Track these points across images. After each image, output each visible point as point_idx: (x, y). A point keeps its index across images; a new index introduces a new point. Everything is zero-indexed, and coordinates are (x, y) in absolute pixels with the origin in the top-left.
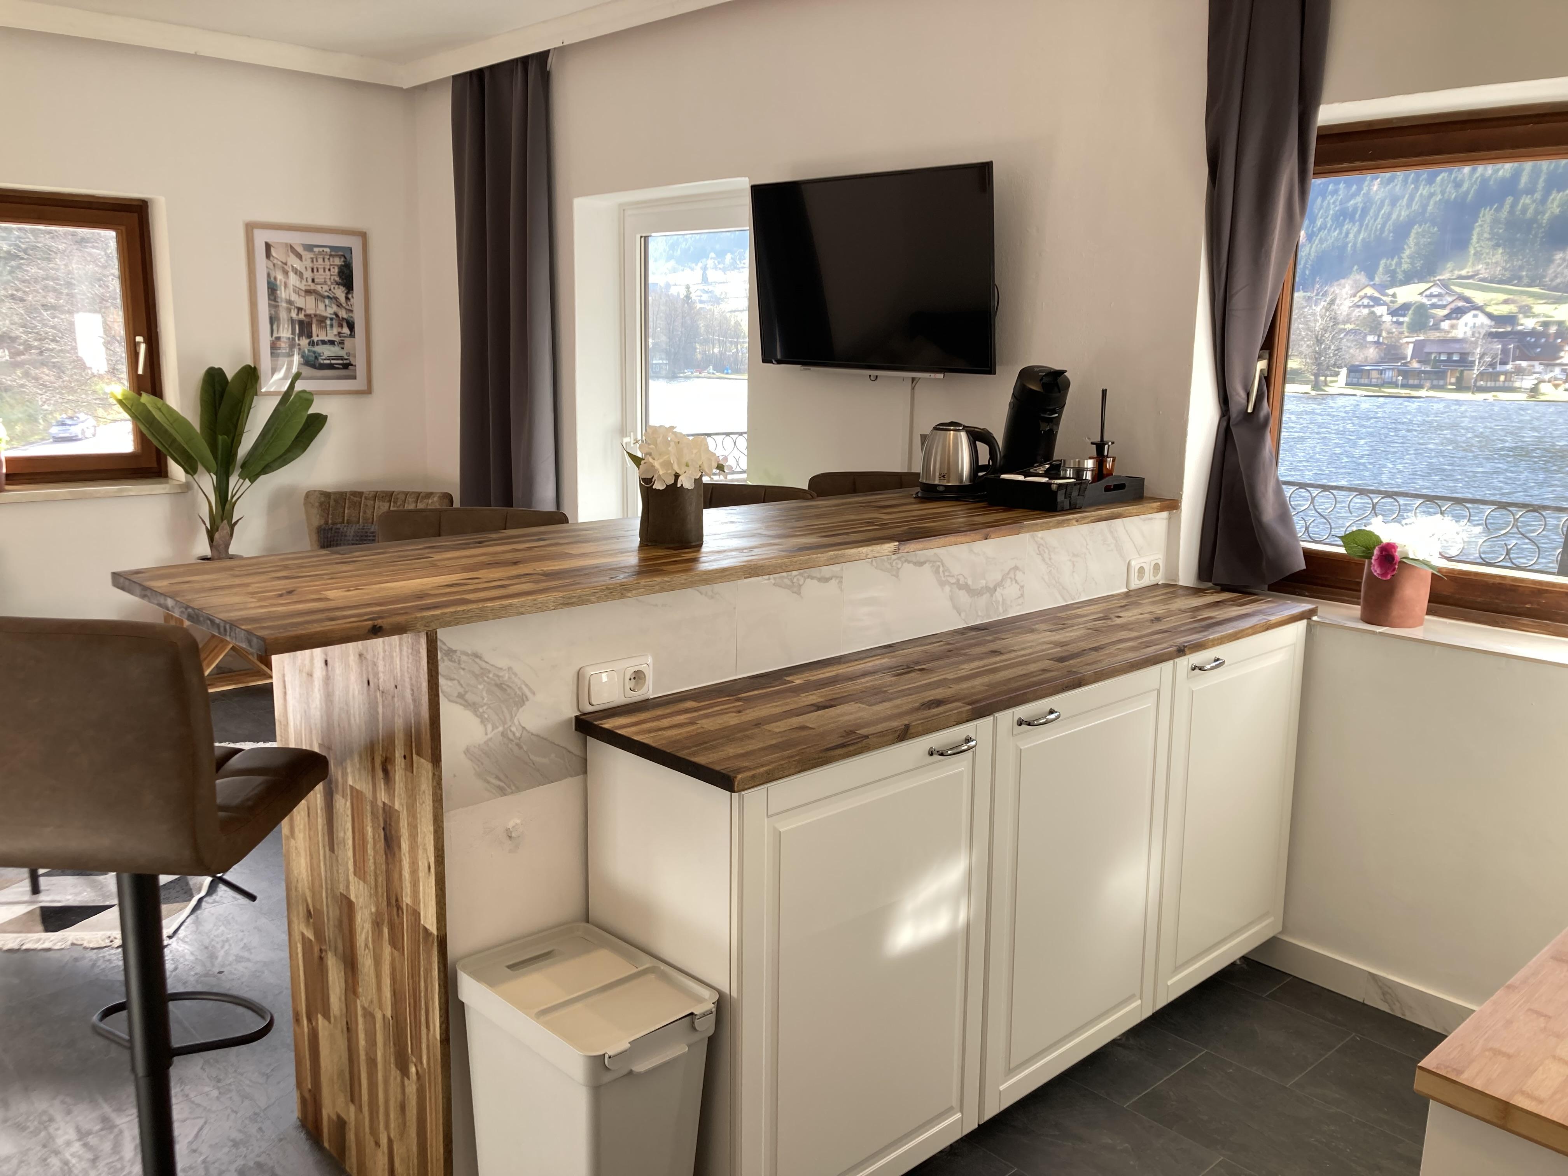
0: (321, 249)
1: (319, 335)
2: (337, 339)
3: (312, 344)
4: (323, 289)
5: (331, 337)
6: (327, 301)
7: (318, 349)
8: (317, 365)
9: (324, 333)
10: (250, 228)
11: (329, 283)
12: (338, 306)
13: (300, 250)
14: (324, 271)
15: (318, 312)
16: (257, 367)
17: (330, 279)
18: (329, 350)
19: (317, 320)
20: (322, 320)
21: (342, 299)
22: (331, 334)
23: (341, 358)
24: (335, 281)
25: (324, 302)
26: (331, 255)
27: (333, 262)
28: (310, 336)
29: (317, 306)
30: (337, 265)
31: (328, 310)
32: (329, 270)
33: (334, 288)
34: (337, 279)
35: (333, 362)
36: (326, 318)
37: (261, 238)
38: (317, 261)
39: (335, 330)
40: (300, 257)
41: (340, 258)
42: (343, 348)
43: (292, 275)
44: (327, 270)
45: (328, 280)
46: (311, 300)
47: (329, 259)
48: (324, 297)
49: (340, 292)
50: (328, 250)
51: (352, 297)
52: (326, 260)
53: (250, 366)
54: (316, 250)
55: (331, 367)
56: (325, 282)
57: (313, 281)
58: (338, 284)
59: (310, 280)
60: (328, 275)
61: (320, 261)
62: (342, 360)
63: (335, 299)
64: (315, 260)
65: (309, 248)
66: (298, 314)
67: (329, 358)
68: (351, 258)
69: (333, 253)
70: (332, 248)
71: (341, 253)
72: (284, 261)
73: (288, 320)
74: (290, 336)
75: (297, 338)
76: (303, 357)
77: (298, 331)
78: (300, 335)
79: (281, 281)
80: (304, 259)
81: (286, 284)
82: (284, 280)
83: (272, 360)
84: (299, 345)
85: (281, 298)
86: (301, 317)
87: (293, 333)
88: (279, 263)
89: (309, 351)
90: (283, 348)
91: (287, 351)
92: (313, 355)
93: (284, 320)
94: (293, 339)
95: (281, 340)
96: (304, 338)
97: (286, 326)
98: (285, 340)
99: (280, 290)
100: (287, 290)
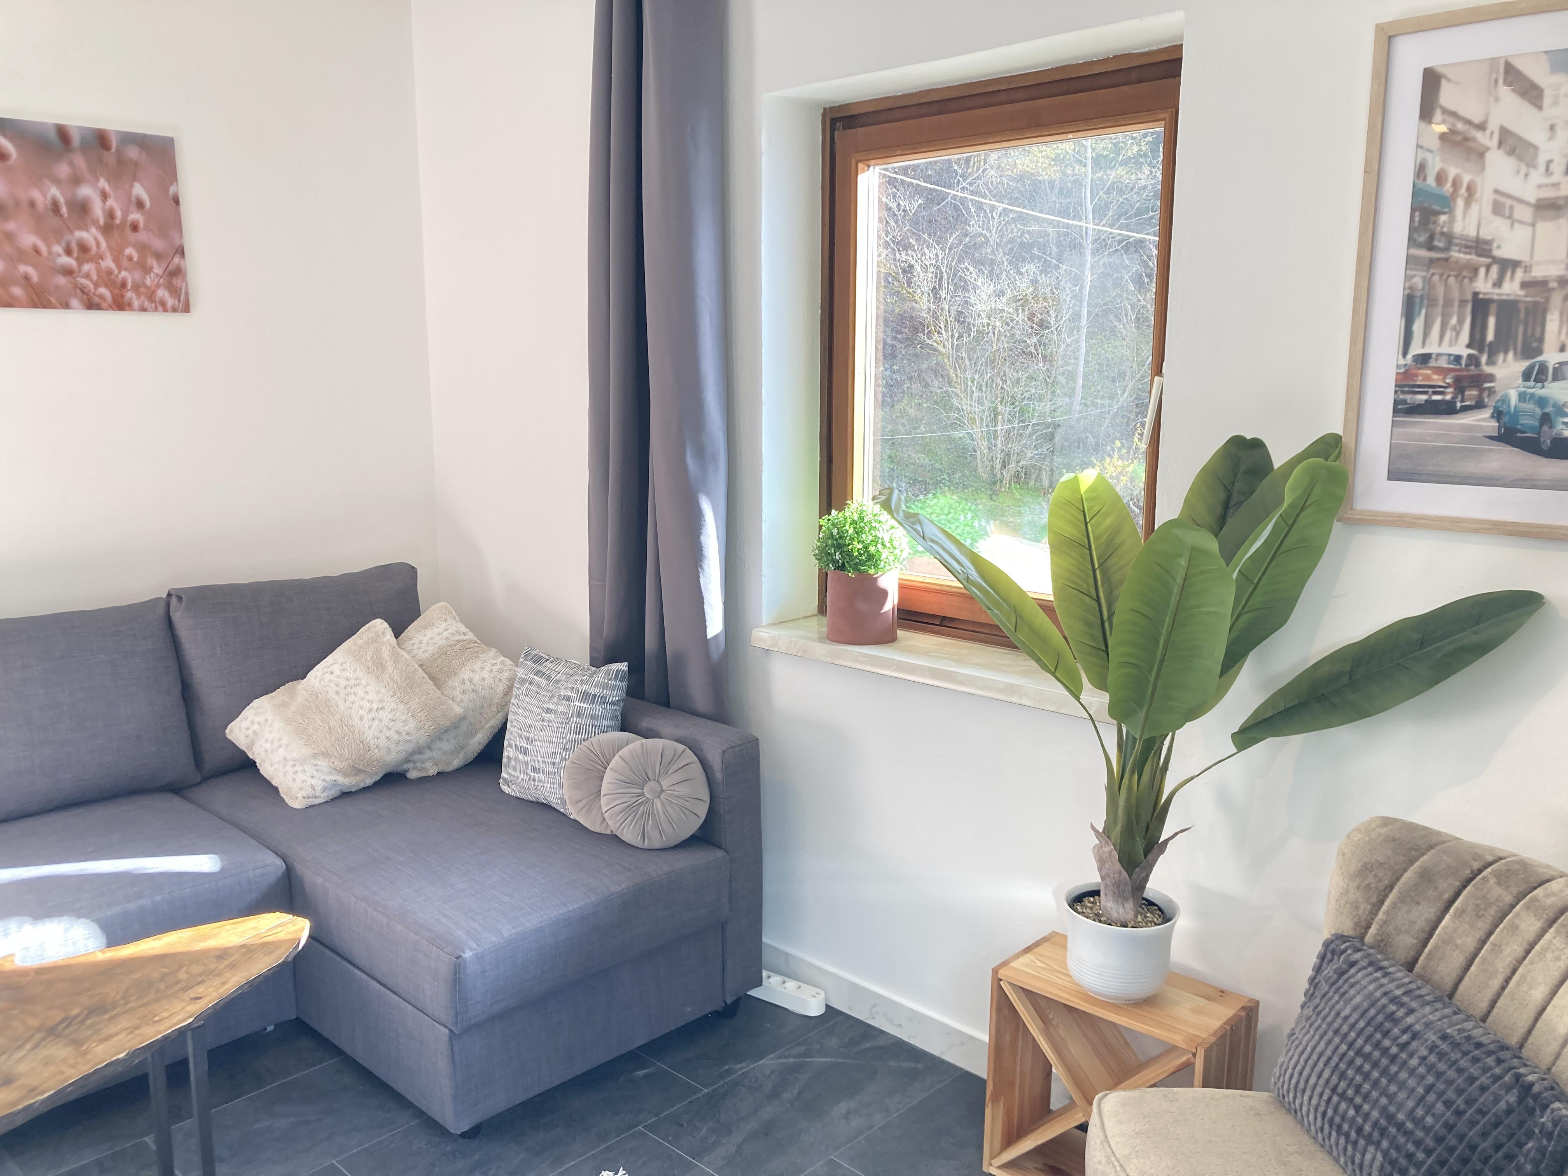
3: (1536, 373)
7: (1556, 389)
8: (1548, 442)
13: (1537, 72)
16: (1350, 442)
28: (1532, 351)
37: (1416, 60)
40: (1533, 94)
43: (1496, 157)
46: (1553, 226)
72: (1477, 120)
73: (1463, 302)
74: (1465, 352)
75: (1484, 359)
76: (1498, 415)
77: (1490, 336)
78: (1494, 350)
79: (1456, 184)
80: (1547, 101)
81: (1471, 189)
82: (1466, 179)
83: (1394, 424)
84: (1491, 378)
85: (1449, 238)
86: (1511, 288)
87: (1476, 340)
88: (1460, 126)
89: (1522, 397)
90: (1435, 389)
91: (1448, 397)
92: (1539, 412)
93: (1448, 303)
94: (1473, 360)
95: (1433, 363)
96: (1511, 355)
97: (1454, 321)
98: (1443, 363)
99: (1451, 212)
100: (1475, 207)
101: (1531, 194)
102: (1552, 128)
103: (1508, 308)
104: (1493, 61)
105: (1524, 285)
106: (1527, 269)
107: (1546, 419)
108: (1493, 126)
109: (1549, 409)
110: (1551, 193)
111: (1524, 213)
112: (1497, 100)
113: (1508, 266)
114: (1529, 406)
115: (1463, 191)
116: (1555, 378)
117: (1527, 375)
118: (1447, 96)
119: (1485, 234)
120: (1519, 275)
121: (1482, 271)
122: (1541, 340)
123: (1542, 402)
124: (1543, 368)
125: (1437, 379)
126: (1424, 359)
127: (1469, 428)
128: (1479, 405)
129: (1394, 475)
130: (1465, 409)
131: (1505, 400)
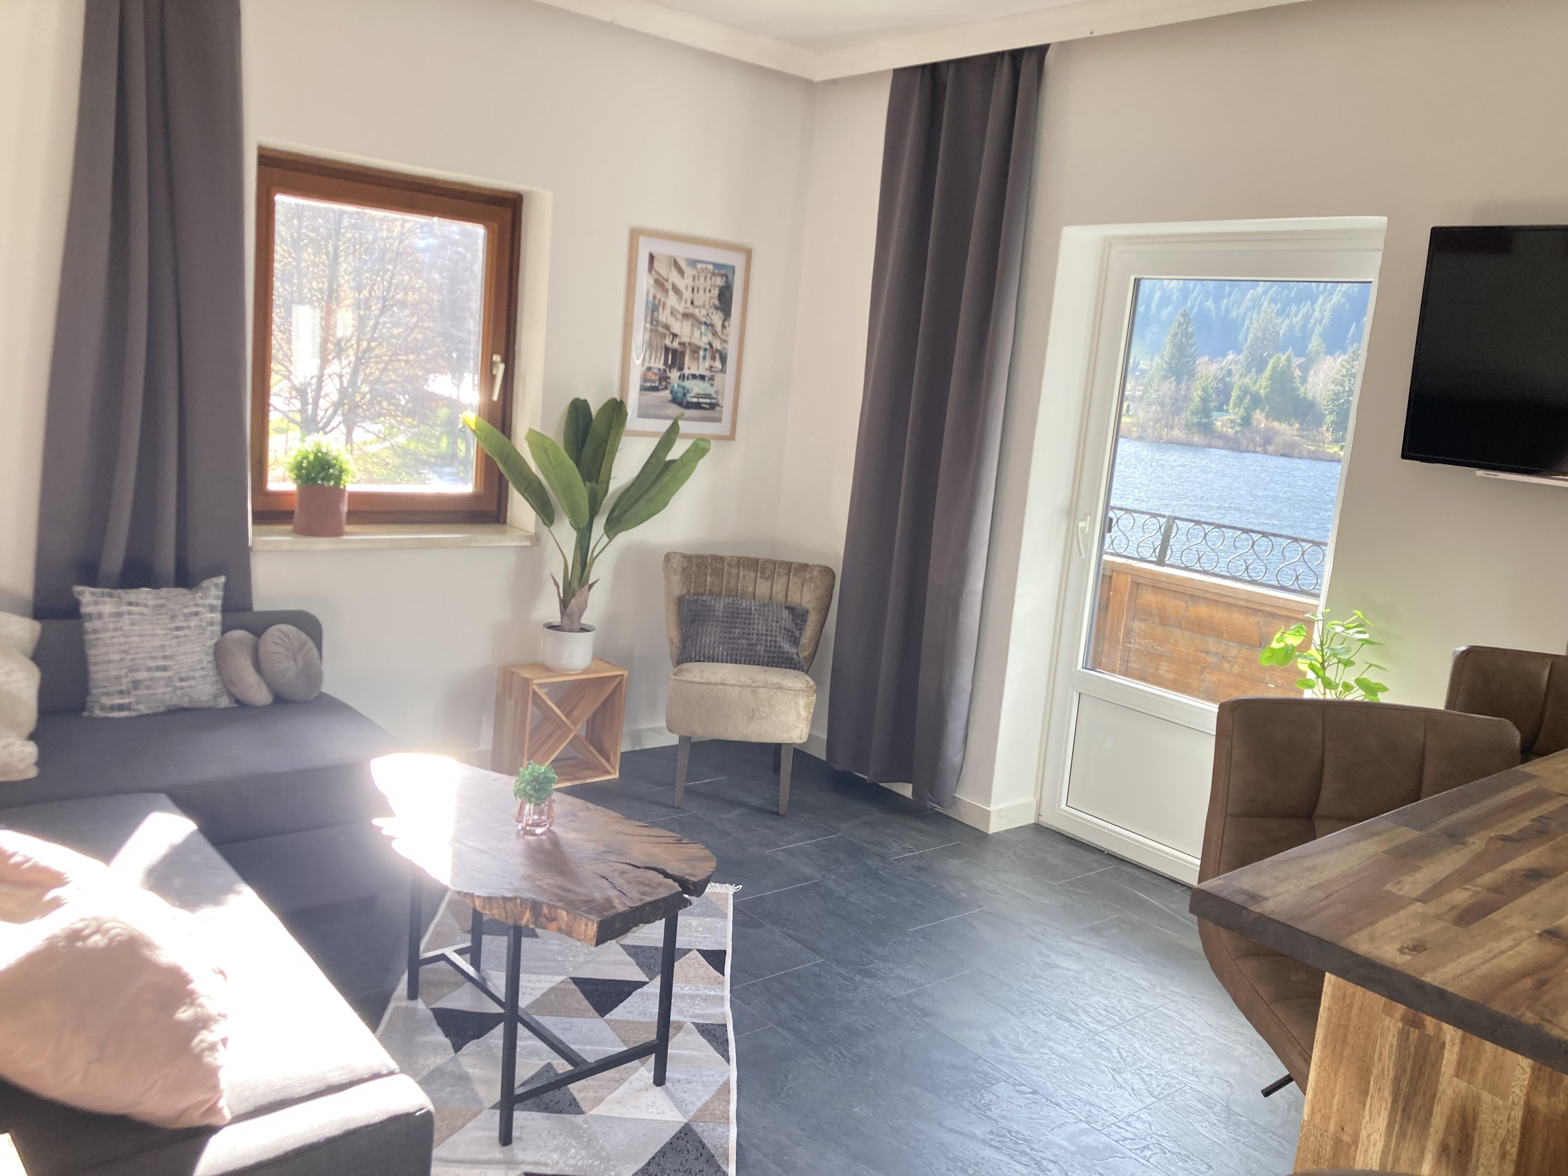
0: (704, 266)
1: (691, 367)
2: (708, 374)
3: (682, 377)
4: (700, 314)
5: (702, 372)
6: (703, 328)
7: (687, 384)
8: (685, 403)
9: (696, 365)
10: (635, 234)
11: (708, 306)
12: (713, 334)
13: (683, 264)
14: (705, 292)
15: (693, 341)
16: (624, 400)
17: (710, 302)
18: (698, 386)
19: (691, 351)
20: (695, 349)
21: (718, 327)
22: (702, 368)
23: (709, 396)
24: (714, 304)
25: (700, 329)
26: (713, 274)
27: (715, 281)
28: (681, 369)
29: (692, 333)
30: (718, 286)
31: (701, 338)
32: (710, 291)
33: (712, 313)
34: (717, 302)
35: (701, 400)
36: (699, 348)
37: (645, 247)
38: (698, 279)
39: (707, 364)
40: (681, 272)
41: (722, 278)
42: (712, 385)
43: (671, 293)
44: (707, 291)
45: (707, 304)
46: (687, 324)
47: (711, 278)
48: (700, 323)
49: (717, 319)
50: (711, 267)
51: (729, 325)
52: (708, 279)
53: (615, 400)
54: (699, 266)
55: (698, 406)
56: (704, 305)
57: (692, 303)
58: (716, 308)
59: (689, 302)
60: (708, 297)
61: (702, 279)
62: (710, 398)
63: (710, 326)
64: (696, 278)
65: (693, 263)
66: (672, 342)
67: (698, 396)
68: (733, 278)
69: (716, 271)
70: (716, 265)
71: (723, 272)
72: (665, 277)
73: (662, 348)
74: (662, 367)
75: (668, 370)
76: (672, 392)
77: (670, 362)
78: (671, 367)
79: (660, 301)
80: (685, 276)
81: (664, 304)
82: (663, 299)
83: (640, 394)
84: (669, 378)
85: (658, 321)
86: (675, 345)
87: (666, 363)
88: (661, 279)
89: (678, 386)
90: (653, 381)
91: (657, 384)
92: (682, 391)
93: (657, 347)
94: (665, 371)
95: (652, 371)
96: (675, 370)
97: (659, 354)
98: (656, 371)
99: (658, 312)
100: (665, 312)
101: (681, 310)
102: (687, 287)
103: (675, 351)
104: (670, 257)
105: (680, 344)
106: (680, 338)
107: (685, 395)
108: (670, 281)
109: (686, 391)
110: (686, 311)
111: (679, 316)
112: (671, 271)
113: (675, 336)
114: (681, 390)
115: (662, 304)
116: (688, 379)
117: (680, 378)
118: (657, 265)
119: (669, 323)
120: (678, 340)
121: (667, 336)
122: (683, 365)
123: (684, 388)
124: (684, 375)
125: (654, 377)
126: (649, 369)
127: (663, 397)
128: (666, 388)
129: (640, 416)
130: (662, 389)
131: (673, 387)
